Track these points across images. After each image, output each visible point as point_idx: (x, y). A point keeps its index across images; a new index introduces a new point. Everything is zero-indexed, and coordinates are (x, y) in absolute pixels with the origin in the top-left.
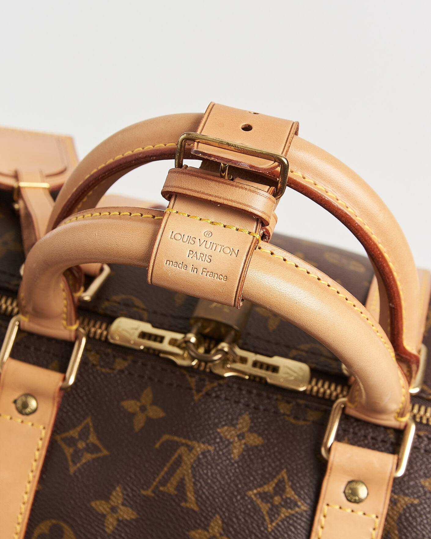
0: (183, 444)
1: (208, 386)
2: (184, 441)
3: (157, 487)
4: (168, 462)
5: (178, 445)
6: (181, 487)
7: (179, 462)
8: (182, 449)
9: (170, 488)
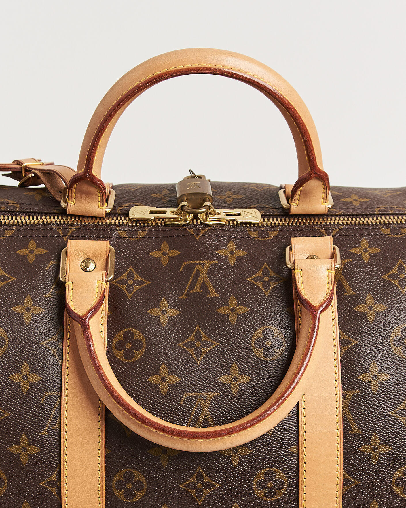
0: (197, 264)
1: (202, 232)
2: (197, 262)
3: (188, 291)
4: (191, 276)
5: (195, 265)
6: (204, 286)
7: (198, 273)
8: (198, 267)
9: (197, 289)
